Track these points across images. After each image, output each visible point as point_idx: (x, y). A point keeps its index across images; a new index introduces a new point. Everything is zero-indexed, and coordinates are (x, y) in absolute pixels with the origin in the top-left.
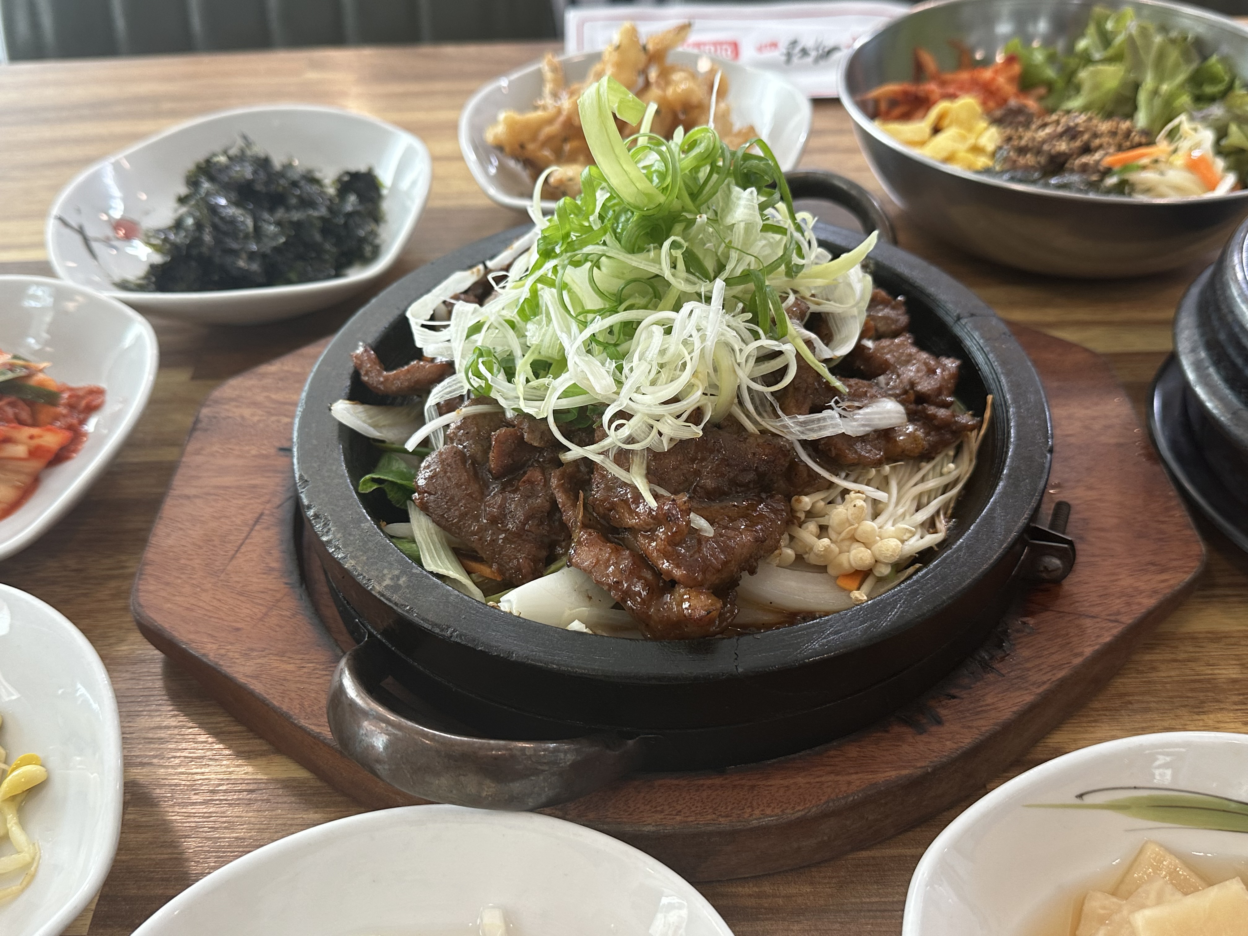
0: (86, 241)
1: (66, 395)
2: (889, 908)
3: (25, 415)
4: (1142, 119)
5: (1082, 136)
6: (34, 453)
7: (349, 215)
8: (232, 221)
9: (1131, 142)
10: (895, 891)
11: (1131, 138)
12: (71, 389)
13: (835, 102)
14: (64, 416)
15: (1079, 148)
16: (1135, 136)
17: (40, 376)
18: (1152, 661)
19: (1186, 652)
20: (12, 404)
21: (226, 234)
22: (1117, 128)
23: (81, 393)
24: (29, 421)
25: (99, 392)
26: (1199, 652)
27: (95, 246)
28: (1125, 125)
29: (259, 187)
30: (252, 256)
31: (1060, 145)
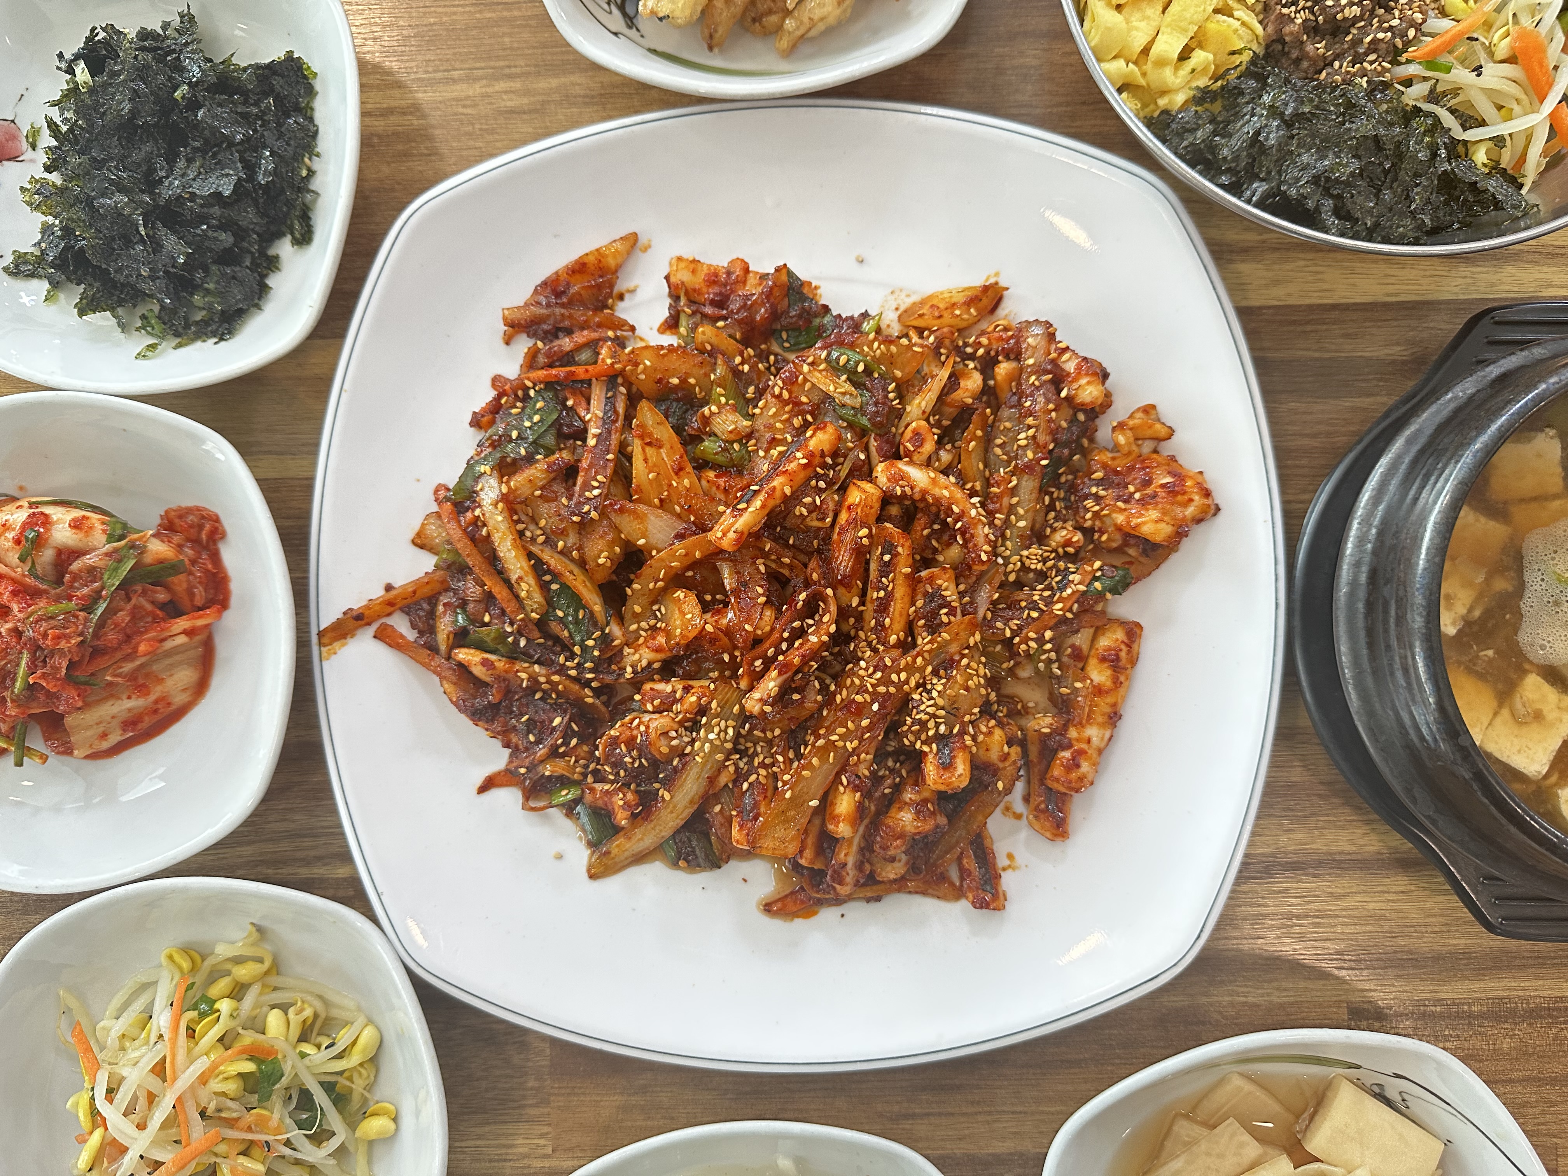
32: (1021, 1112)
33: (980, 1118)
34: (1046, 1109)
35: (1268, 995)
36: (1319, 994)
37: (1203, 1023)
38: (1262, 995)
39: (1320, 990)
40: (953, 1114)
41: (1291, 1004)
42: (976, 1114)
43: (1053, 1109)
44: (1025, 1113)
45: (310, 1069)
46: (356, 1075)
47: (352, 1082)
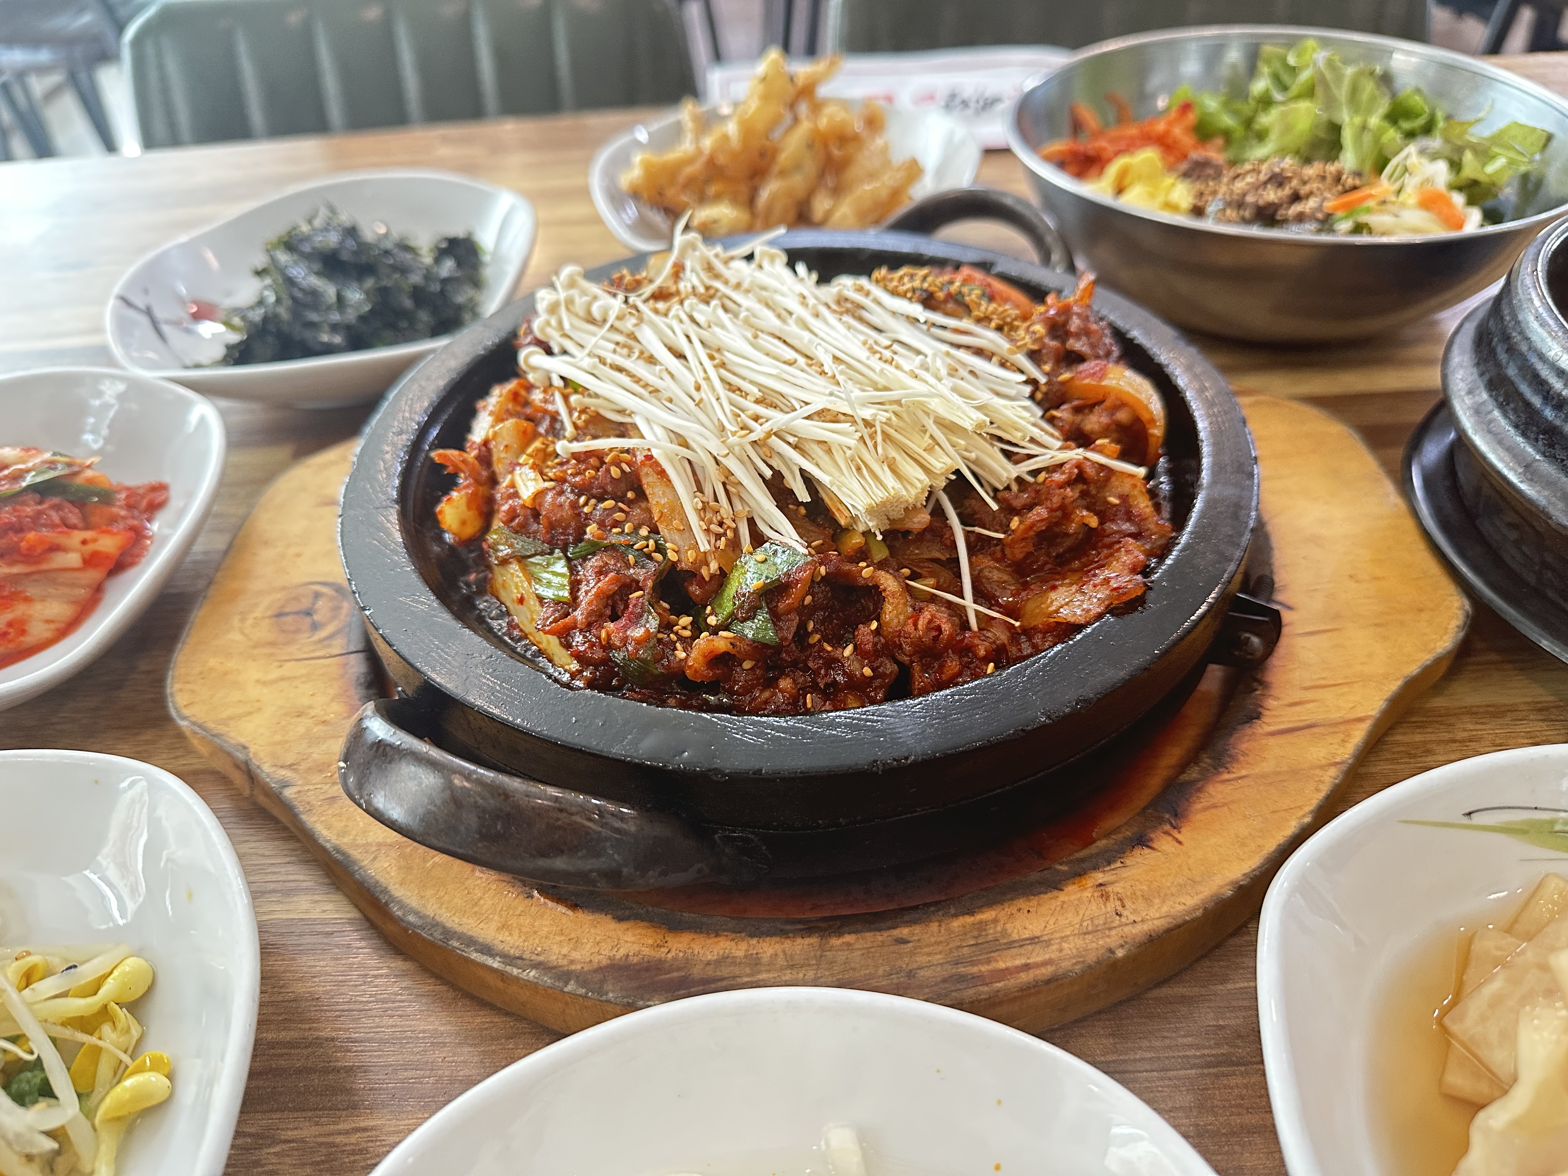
0: (155, 324)
1: (123, 496)
2: (1130, 1068)
3: (74, 519)
4: (1348, 160)
5: (1290, 182)
6: (91, 561)
7: (445, 281)
8: (314, 293)
9: (1343, 185)
10: (1137, 1045)
11: (1342, 181)
12: (128, 489)
13: (1006, 151)
14: (124, 518)
15: (1287, 196)
16: (1347, 178)
17: (89, 473)
18: (1425, 742)
19: (1464, 730)
20: (57, 508)
21: (306, 306)
22: (1325, 172)
23: (141, 491)
24: (80, 525)
25: (161, 487)
26: (1481, 730)
27: (166, 329)
28: (1332, 168)
29: (345, 256)
30: (334, 328)
31: (1268, 194)
45: (29, 1005)
46: (106, 1029)
47: (100, 1039)
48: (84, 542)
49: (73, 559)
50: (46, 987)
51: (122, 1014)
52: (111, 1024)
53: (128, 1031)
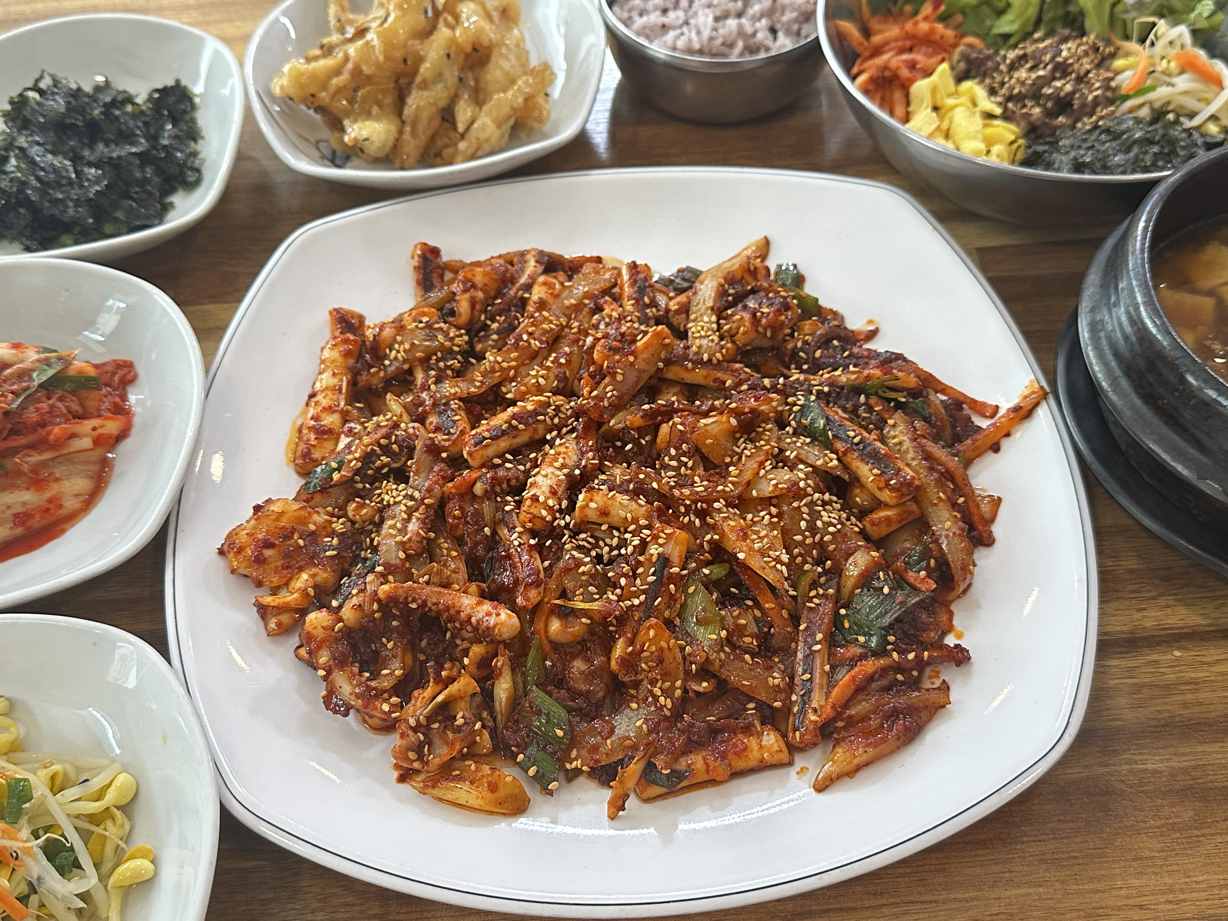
3: (75, 407)
6: (98, 442)
17: (76, 364)
20: (62, 399)
24: (80, 411)
25: (126, 365)
32: (931, 902)
33: (885, 911)
34: (958, 896)
35: (1167, 760)
36: (1219, 756)
37: (1107, 793)
38: (1161, 761)
39: (1220, 753)
40: (854, 909)
41: (1194, 768)
42: (881, 906)
43: (967, 895)
44: (936, 902)
45: (60, 805)
46: (109, 823)
47: (105, 829)
48: (94, 429)
49: (86, 443)
50: (71, 793)
51: (118, 814)
52: (111, 820)
53: (123, 826)
